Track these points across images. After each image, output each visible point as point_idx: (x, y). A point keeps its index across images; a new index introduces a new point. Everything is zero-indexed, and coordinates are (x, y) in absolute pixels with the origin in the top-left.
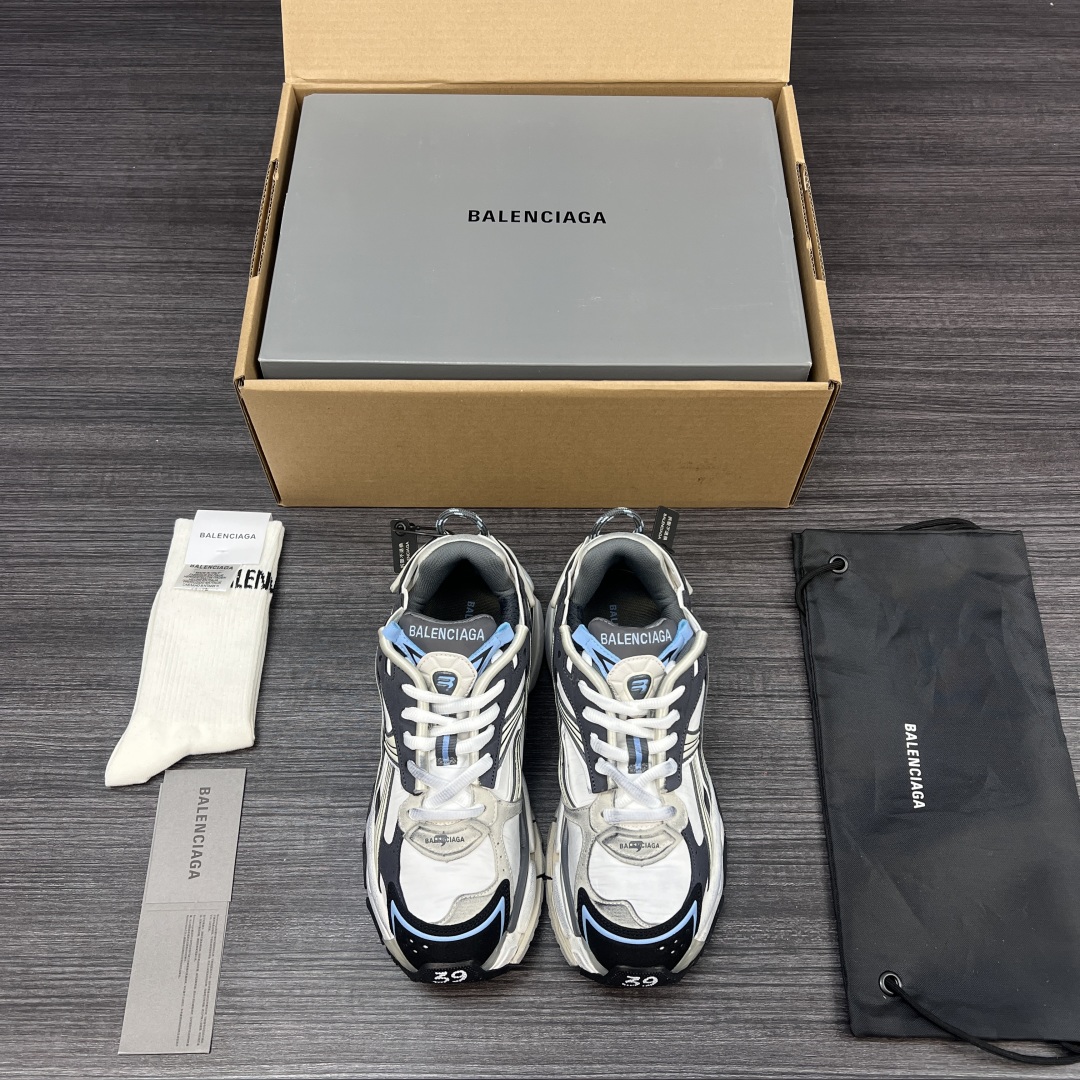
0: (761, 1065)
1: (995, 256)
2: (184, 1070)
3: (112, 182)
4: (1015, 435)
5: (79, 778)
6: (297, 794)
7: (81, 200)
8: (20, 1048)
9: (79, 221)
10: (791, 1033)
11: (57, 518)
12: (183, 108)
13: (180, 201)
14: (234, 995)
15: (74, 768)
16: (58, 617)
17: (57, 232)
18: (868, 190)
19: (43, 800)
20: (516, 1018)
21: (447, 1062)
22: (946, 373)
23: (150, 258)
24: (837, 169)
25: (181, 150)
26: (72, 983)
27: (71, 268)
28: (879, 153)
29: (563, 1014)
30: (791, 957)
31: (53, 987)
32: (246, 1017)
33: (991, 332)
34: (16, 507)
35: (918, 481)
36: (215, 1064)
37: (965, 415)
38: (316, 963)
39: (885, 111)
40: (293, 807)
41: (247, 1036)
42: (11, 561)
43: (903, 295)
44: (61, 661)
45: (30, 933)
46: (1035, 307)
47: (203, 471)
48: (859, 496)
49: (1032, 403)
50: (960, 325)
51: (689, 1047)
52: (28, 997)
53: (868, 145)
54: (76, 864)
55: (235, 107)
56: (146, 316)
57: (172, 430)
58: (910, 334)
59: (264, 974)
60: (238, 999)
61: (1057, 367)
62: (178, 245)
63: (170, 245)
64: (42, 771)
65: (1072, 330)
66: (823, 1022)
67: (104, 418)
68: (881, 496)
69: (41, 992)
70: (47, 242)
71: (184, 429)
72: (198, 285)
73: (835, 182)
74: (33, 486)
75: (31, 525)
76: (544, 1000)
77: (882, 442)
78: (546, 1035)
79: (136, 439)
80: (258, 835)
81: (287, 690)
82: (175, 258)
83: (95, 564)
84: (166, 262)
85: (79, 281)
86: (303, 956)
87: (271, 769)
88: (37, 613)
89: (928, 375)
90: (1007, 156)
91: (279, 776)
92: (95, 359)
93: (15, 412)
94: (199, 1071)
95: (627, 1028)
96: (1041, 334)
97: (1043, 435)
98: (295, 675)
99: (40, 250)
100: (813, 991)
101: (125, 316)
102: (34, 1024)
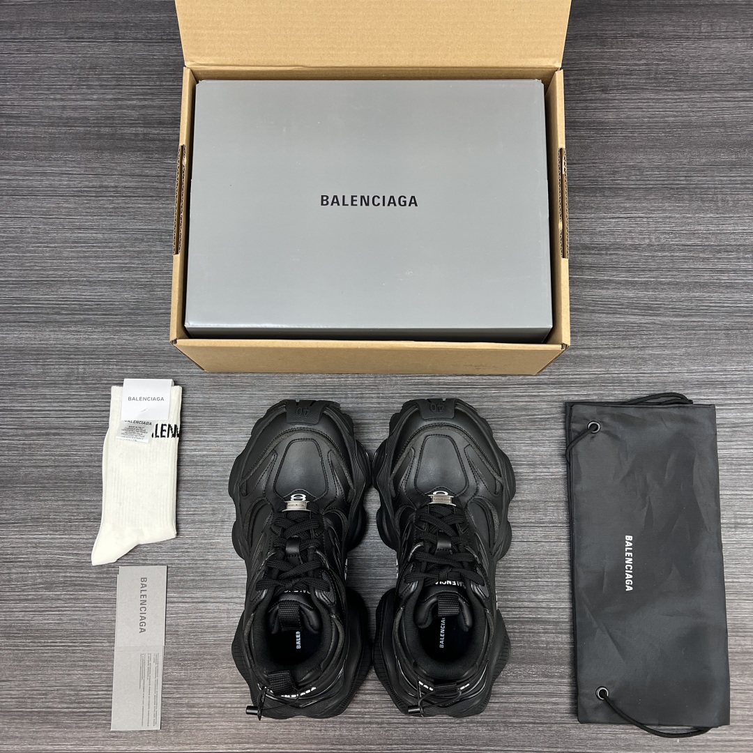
0: (484, 746)
1: (696, 179)
2: (171, 747)
3: (51, 112)
4: (687, 335)
5: (90, 579)
6: (221, 589)
7: (31, 129)
8: (80, 735)
9: (31, 150)
10: (502, 729)
11: (52, 400)
12: (95, 38)
13: (103, 130)
14: (194, 707)
15: (87, 573)
16: (63, 472)
17: (17, 160)
18: (610, 116)
19: (71, 593)
20: (350, 720)
21: (313, 744)
22: (646, 283)
23: (87, 183)
24: (590, 96)
25: (99, 79)
26: (103, 700)
27: (32, 193)
28: (623, 80)
29: (376, 718)
30: (505, 687)
31: (94, 703)
32: (201, 719)
33: (683, 247)
34: (24, 391)
35: (617, 371)
36: (187, 744)
37: (655, 318)
38: (238, 690)
39: (633, 36)
40: (219, 598)
41: (203, 729)
42: (27, 432)
43: (625, 216)
44: (69, 503)
45: (76, 672)
46: (718, 225)
47: (143, 364)
48: (575, 383)
49: (702, 308)
50: (663, 241)
51: (445, 736)
52: (80, 708)
53: (617, 72)
54: (97, 632)
55: (134, 35)
56: (90, 235)
57: (120, 331)
58: (626, 249)
59: (210, 696)
60: (196, 709)
61: (724, 277)
62: (107, 171)
63: (100, 170)
64: (68, 575)
65: (741, 245)
66: (520, 723)
67: (73, 322)
68: (590, 382)
69: (87, 706)
70: (12, 169)
71: (127, 331)
72: (124, 208)
73: (586, 108)
74: (33, 375)
75: (37, 405)
76: (366, 710)
77: (596, 340)
78: (367, 729)
79: (95, 338)
80: (200, 614)
81: (210, 522)
82: (106, 183)
83: (82, 434)
84: (100, 187)
85: (39, 205)
86: (230, 685)
87: (203, 573)
88: (49, 470)
89: (633, 284)
90: (719, 83)
91: (209, 578)
92: (60, 273)
93: (11, 318)
94: (179, 748)
95: (412, 726)
96: (719, 249)
97: (705, 334)
98: (214, 512)
99: (8, 177)
100: (516, 706)
101: (75, 235)
102: (86, 723)
